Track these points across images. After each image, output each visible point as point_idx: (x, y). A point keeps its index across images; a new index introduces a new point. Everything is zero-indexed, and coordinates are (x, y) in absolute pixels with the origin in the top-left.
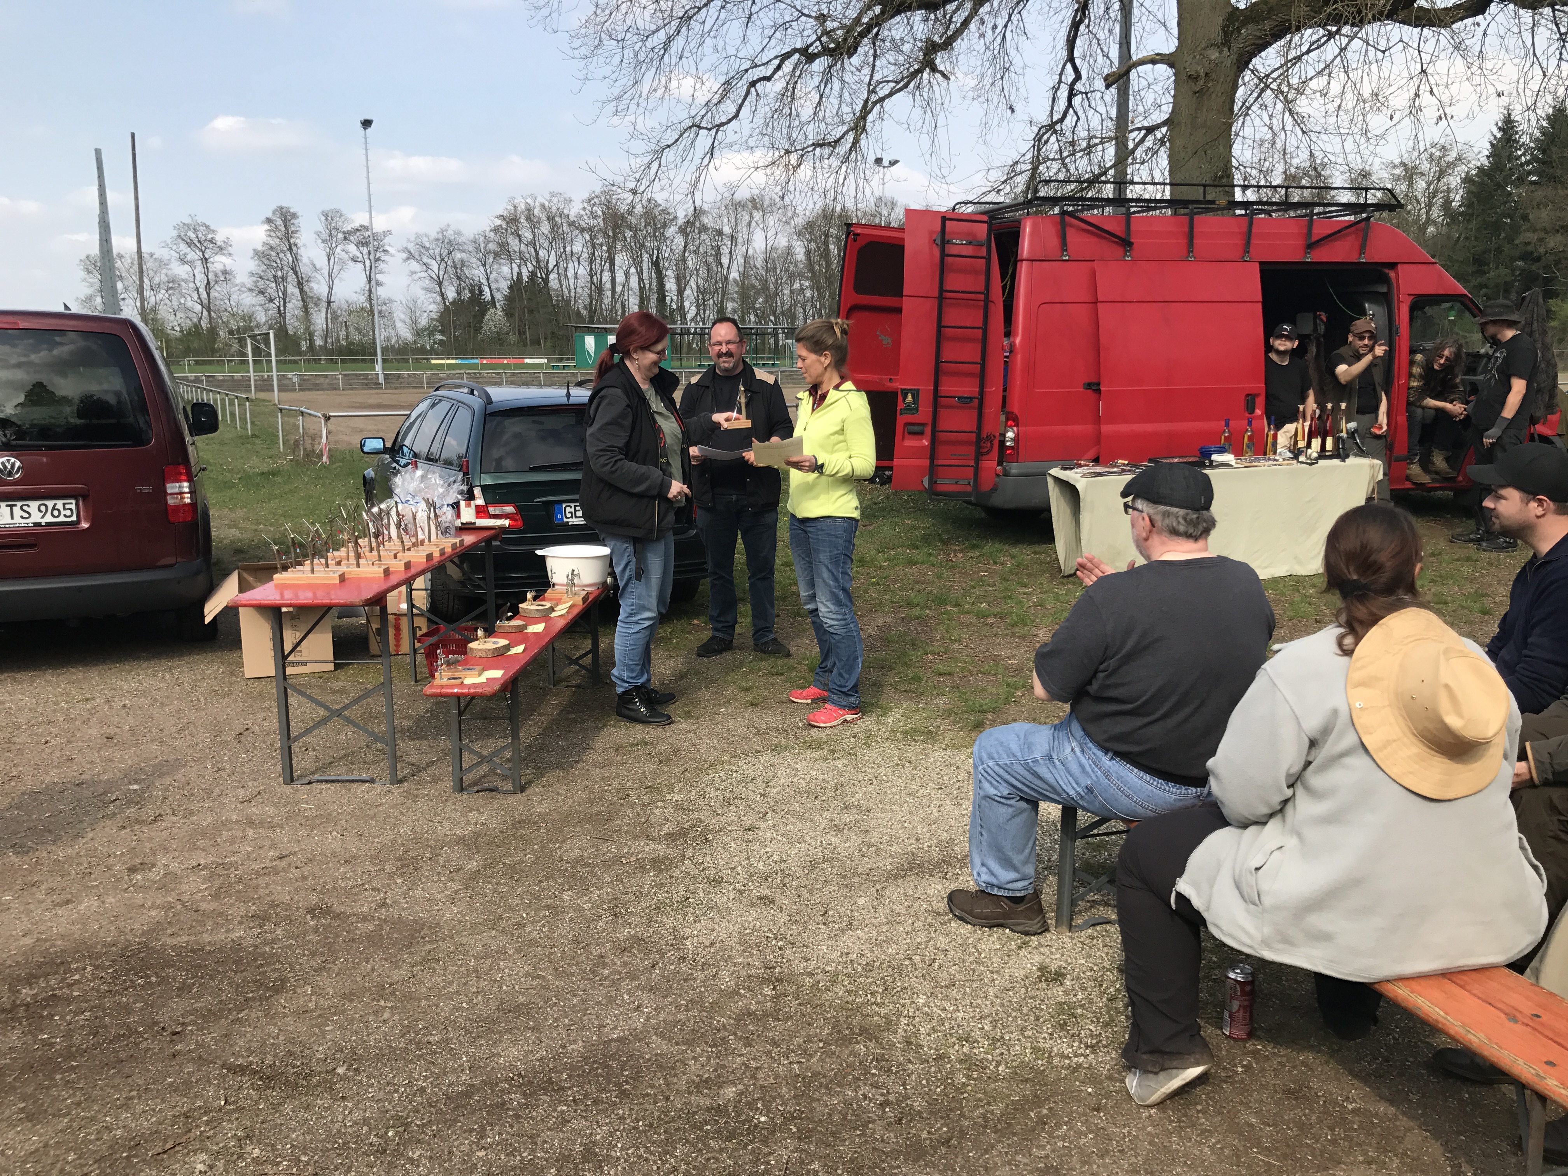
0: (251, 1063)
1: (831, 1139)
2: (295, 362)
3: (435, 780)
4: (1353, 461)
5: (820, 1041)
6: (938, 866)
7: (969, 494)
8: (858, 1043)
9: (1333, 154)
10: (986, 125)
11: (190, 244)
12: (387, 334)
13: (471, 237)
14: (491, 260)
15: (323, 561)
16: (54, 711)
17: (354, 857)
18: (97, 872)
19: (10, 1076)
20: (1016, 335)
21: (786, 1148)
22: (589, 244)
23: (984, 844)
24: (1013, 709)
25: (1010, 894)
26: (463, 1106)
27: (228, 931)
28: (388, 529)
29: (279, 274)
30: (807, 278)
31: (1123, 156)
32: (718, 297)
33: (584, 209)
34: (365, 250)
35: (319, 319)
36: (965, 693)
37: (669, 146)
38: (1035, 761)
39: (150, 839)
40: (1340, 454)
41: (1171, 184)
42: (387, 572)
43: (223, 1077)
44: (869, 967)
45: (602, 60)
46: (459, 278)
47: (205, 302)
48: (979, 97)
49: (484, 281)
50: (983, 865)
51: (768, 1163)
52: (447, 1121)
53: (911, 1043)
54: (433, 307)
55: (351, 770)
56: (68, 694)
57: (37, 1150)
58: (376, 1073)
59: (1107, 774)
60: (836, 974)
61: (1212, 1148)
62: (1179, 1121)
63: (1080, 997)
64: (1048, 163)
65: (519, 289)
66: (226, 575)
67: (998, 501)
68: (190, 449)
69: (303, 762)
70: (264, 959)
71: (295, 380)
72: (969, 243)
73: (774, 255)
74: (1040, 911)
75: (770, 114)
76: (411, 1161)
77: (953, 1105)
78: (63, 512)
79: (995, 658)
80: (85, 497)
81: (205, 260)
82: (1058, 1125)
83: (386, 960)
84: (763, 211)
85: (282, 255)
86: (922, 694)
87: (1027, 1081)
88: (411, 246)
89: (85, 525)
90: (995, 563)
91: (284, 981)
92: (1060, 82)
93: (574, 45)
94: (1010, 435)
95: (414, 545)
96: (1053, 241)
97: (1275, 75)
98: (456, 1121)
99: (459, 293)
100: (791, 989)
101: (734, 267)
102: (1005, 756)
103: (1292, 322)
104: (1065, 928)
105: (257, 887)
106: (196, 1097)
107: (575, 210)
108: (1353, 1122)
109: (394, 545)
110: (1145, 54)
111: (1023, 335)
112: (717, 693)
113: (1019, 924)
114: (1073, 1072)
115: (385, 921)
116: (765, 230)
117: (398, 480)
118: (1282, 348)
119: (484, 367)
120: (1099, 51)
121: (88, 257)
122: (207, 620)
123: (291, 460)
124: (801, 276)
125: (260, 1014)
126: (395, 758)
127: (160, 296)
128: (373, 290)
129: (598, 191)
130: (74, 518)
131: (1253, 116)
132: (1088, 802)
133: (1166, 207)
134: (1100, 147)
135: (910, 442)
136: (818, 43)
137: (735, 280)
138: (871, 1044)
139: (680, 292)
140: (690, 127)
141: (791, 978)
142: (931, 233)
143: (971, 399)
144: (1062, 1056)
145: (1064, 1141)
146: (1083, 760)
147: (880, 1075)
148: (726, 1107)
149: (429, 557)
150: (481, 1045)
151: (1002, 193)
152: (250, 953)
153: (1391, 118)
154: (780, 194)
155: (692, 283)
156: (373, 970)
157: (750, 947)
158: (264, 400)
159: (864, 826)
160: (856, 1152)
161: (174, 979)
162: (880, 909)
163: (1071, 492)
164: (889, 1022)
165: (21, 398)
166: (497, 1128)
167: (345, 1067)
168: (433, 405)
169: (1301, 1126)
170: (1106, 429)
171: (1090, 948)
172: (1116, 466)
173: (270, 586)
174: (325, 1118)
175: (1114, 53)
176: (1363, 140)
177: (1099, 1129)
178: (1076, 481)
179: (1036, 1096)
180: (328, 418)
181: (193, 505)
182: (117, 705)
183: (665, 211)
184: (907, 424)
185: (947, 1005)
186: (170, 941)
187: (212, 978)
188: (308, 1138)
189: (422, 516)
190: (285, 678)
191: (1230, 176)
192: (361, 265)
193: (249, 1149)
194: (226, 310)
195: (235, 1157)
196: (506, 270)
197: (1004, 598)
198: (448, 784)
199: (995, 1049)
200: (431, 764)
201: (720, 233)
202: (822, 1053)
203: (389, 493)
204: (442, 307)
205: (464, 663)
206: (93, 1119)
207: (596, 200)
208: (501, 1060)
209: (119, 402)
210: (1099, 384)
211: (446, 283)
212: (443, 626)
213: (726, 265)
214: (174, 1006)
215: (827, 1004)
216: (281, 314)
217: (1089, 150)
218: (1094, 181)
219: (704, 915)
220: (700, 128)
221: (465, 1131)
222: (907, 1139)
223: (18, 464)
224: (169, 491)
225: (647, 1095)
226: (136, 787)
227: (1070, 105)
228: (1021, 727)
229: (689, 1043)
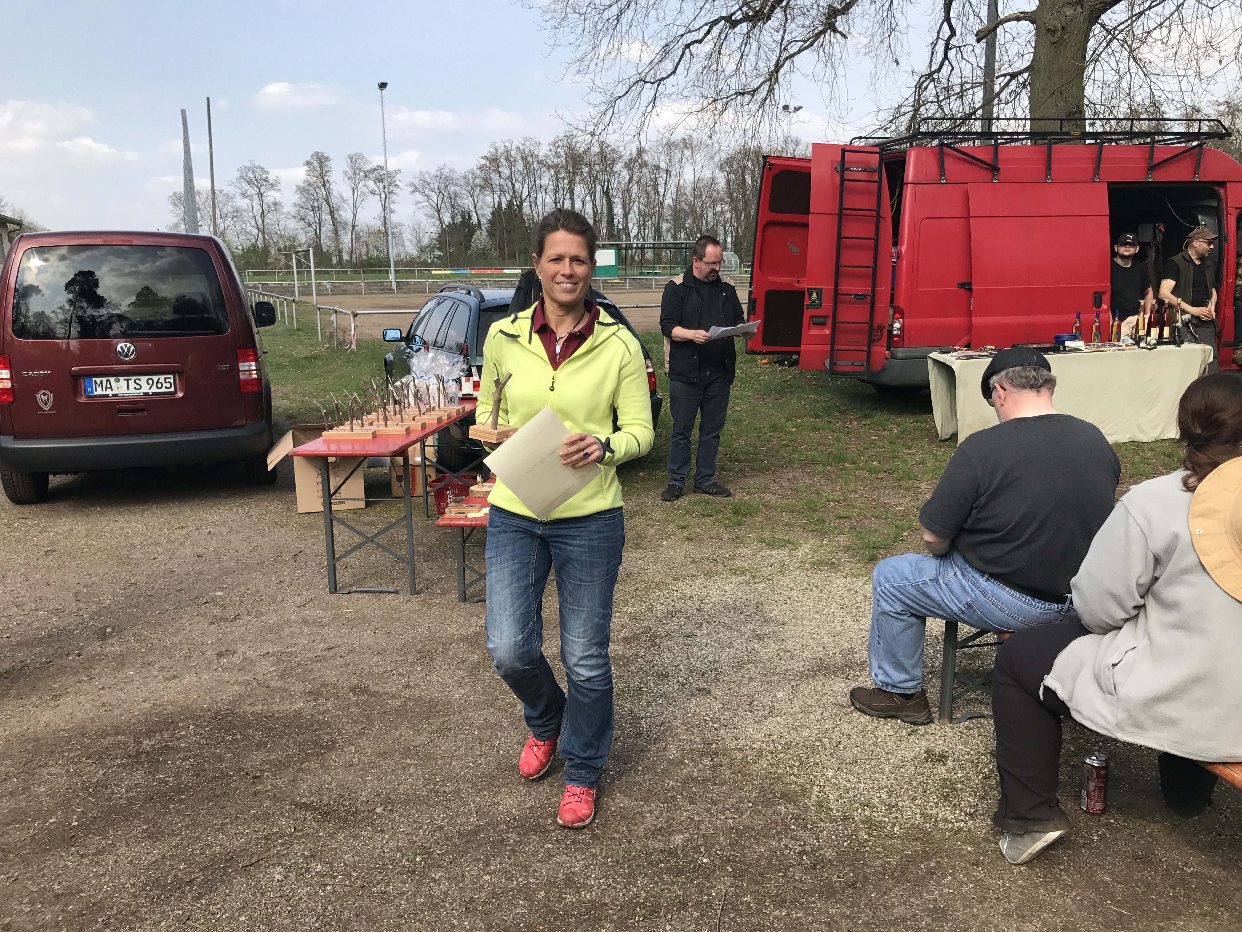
0: (312, 802)
1: (759, 878)
2: (328, 273)
3: (444, 592)
4: (1186, 346)
5: (750, 802)
6: (841, 669)
7: (862, 373)
8: (779, 804)
9: (1171, 92)
10: (875, 76)
11: (249, 182)
12: (398, 251)
13: (463, 174)
14: (478, 191)
15: (360, 422)
16: (160, 535)
17: (384, 650)
18: (194, 656)
19: (136, 804)
20: (902, 245)
21: (724, 884)
22: (554, 178)
23: (881, 651)
24: (901, 546)
25: (902, 692)
26: (472, 841)
27: (291, 703)
28: (408, 398)
29: (316, 204)
30: (726, 203)
31: (990, 98)
32: (655, 219)
33: (550, 150)
34: (381, 185)
35: (346, 240)
36: (861, 533)
37: (620, 97)
38: (925, 583)
39: (232, 633)
40: (1176, 340)
41: (1030, 119)
42: (408, 430)
43: (293, 811)
44: (787, 746)
45: (567, 29)
46: (453, 206)
47: (261, 227)
48: (869, 52)
49: (472, 208)
50: (880, 668)
51: (710, 895)
52: (460, 852)
53: (823, 806)
54: (433, 229)
55: (381, 584)
56: (169, 523)
57: (157, 860)
58: (405, 813)
59: (984, 592)
60: (761, 750)
61: (1073, 900)
62: (1045, 877)
63: (960, 775)
64: (927, 106)
65: (499, 215)
66: (282, 434)
67: (886, 379)
68: (257, 337)
69: (344, 577)
70: (319, 725)
71: (328, 286)
72: (864, 170)
73: (701, 184)
74: (927, 706)
75: (700, 70)
76: (434, 880)
77: (857, 856)
78: (165, 385)
79: (885, 505)
80: (180, 373)
81: (261, 195)
82: (944, 876)
83: (410, 728)
84: (692, 149)
85: (318, 190)
86: (826, 533)
87: (917, 839)
88: (416, 182)
89: (180, 395)
90: (884, 430)
91: (334, 742)
92: (938, 38)
93: (546, 18)
94: (897, 325)
95: (427, 410)
96: (933, 167)
97: (1121, 27)
98: (467, 852)
99: (453, 218)
100: (725, 761)
101: (669, 195)
102: (899, 580)
103: (1135, 232)
104: (946, 721)
105: (311, 671)
106: (273, 824)
107: (543, 151)
108: (1191, 883)
109: (412, 410)
110: (1011, 13)
111: (908, 245)
112: (660, 530)
113: (909, 716)
114: (956, 834)
115: (409, 699)
116: (694, 164)
117: (414, 361)
118: (1127, 254)
119: (473, 276)
120: (971, 12)
121: (175, 194)
122: (269, 469)
123: (328, 348)
124: (722, 200)
125: (317, 766)
126: (414, 575)
127: (227, 223)
128: (387, 216)
129: (561, 135)
130: (172, 389)
131: (1102, 62)
132: (968, 616)
133: (1026, 139)
134: (971, 91)
135: (814, 332)
136: (739, 12)
137: (669, 206)
138: (791, 806)
139: (626, 215)
140: (637, 82)
141: (725, 752)
142: (833, 162)
143: (865, 296)
144: (946, 820)
145: (949, 888)
146: (964, 582)
147: (797, 831)
148: (676, 850)
149: (440, 420)
150: (485, 795)
151: (889, 131)
152: (308, 720)
153: (1221, 62)
154: (709, 134)
155: (635, 208)
156: (401, 736)
157: (692, 727)
158: (306, 302)
159: (781, 635)
160: (780, 889)
161: (253, 737)
162: (795, 700)
163: (948, 372)
164: (804, 790)
165: (133, 299)
166: (498, 859)
167: (382, 808)
168: (439, 304)
169: (1148, 885)
170: (975, 320)
171: (968, 736)
172: (984, 351)
173: (319, 441)
174: (368, 845)
175: (984, 13)
176: (1197, 80)
177: (978, 881)
178: (952, 362)
179: (925, 852)
180: (355, 315)
181: (259, 380)
182: (205, 531)
183: (614, 151)
184: (812, 317)
185: (851, 778)
186: (250, 709)
187: (281, 737)
188: (357, 859)
189: (433, 388)
190: (331, 511)
191: (1082, 112)
192: (378, 197)
193: (313, 865)
194: (276, 233)
195: (303, 870)
196: (489, 199)
197: (892, 457)
198: (455, 595)
199: (891, 813)
200: (440, 580)
201: (657, 167)
202: (751, 812)
203: (407, 370)
204: (440, 229)
205: (467, 502)
206: (198, 838)
207: (560, 143)
208: (501, 807)
209: (204, 301)
210: (970, 284)
211: (443, 210)
212: (448, 474)
213: (662, 193)
214: (254, 757)
215: (755, 773)
216: (317, 236)
217: (961, 95)
218: (967, 118)
219: (655, 701)
220: (645, 82)
221: (474, 860)
222: (821, 881)
223: (132, 348)
224: (241, 369)
225: (614, 838)
226: (220, 593)
227: (946, 57)
228: (911, 557)
229: (646, 800)
